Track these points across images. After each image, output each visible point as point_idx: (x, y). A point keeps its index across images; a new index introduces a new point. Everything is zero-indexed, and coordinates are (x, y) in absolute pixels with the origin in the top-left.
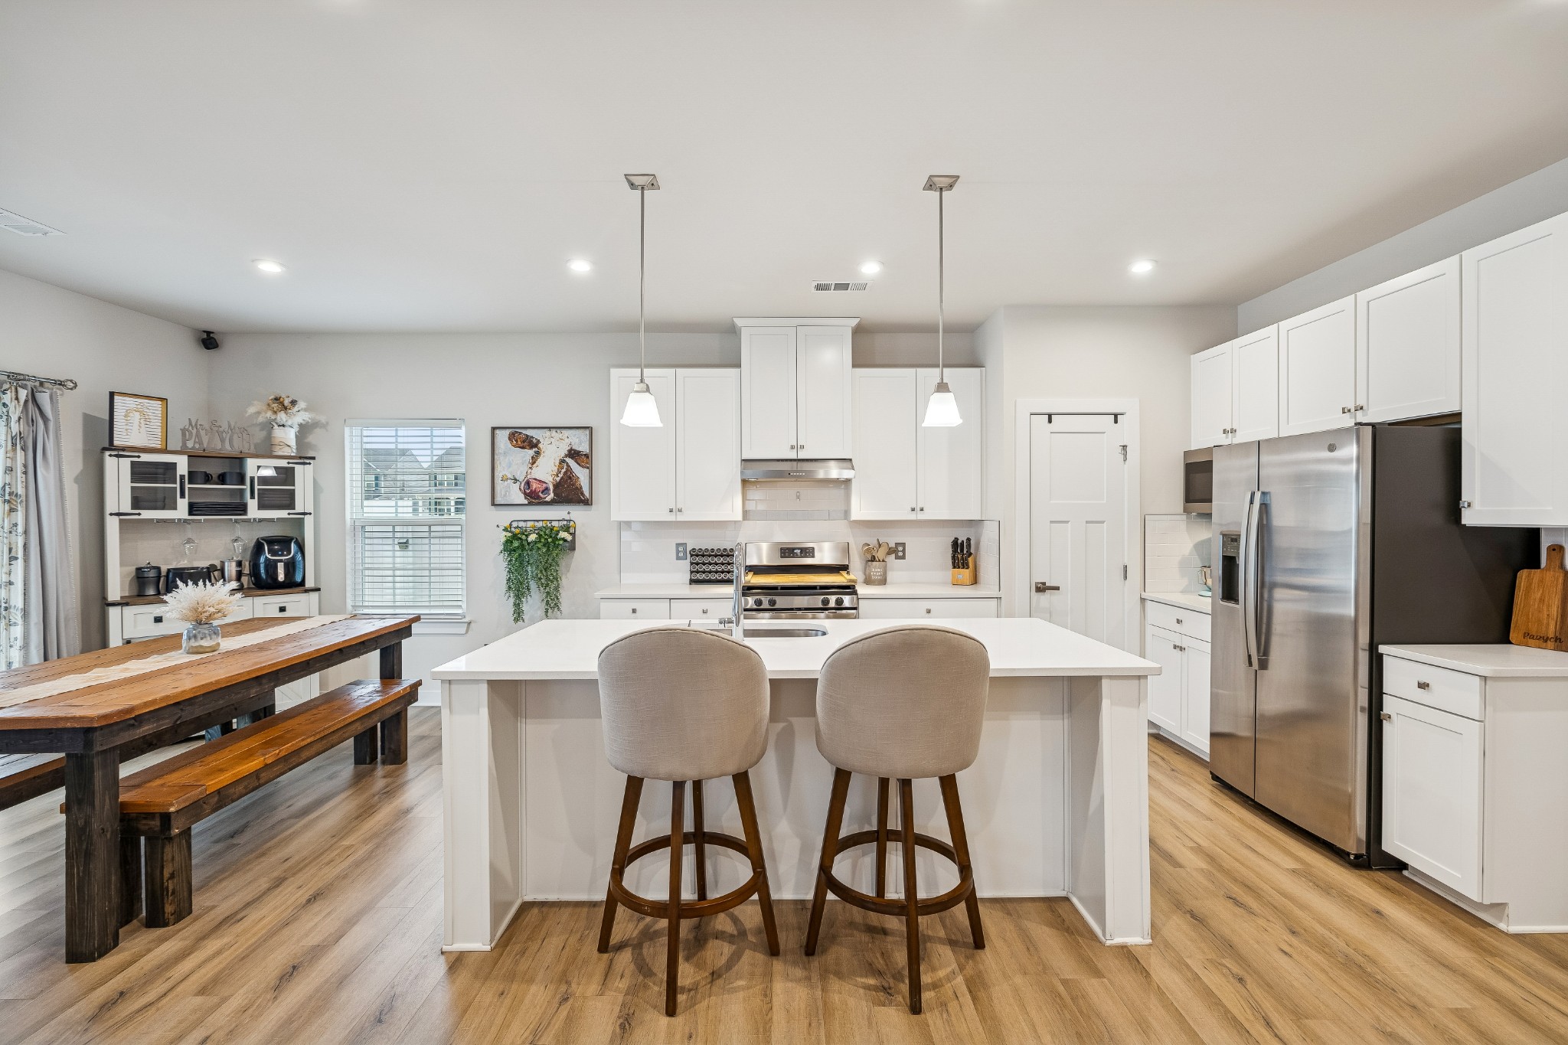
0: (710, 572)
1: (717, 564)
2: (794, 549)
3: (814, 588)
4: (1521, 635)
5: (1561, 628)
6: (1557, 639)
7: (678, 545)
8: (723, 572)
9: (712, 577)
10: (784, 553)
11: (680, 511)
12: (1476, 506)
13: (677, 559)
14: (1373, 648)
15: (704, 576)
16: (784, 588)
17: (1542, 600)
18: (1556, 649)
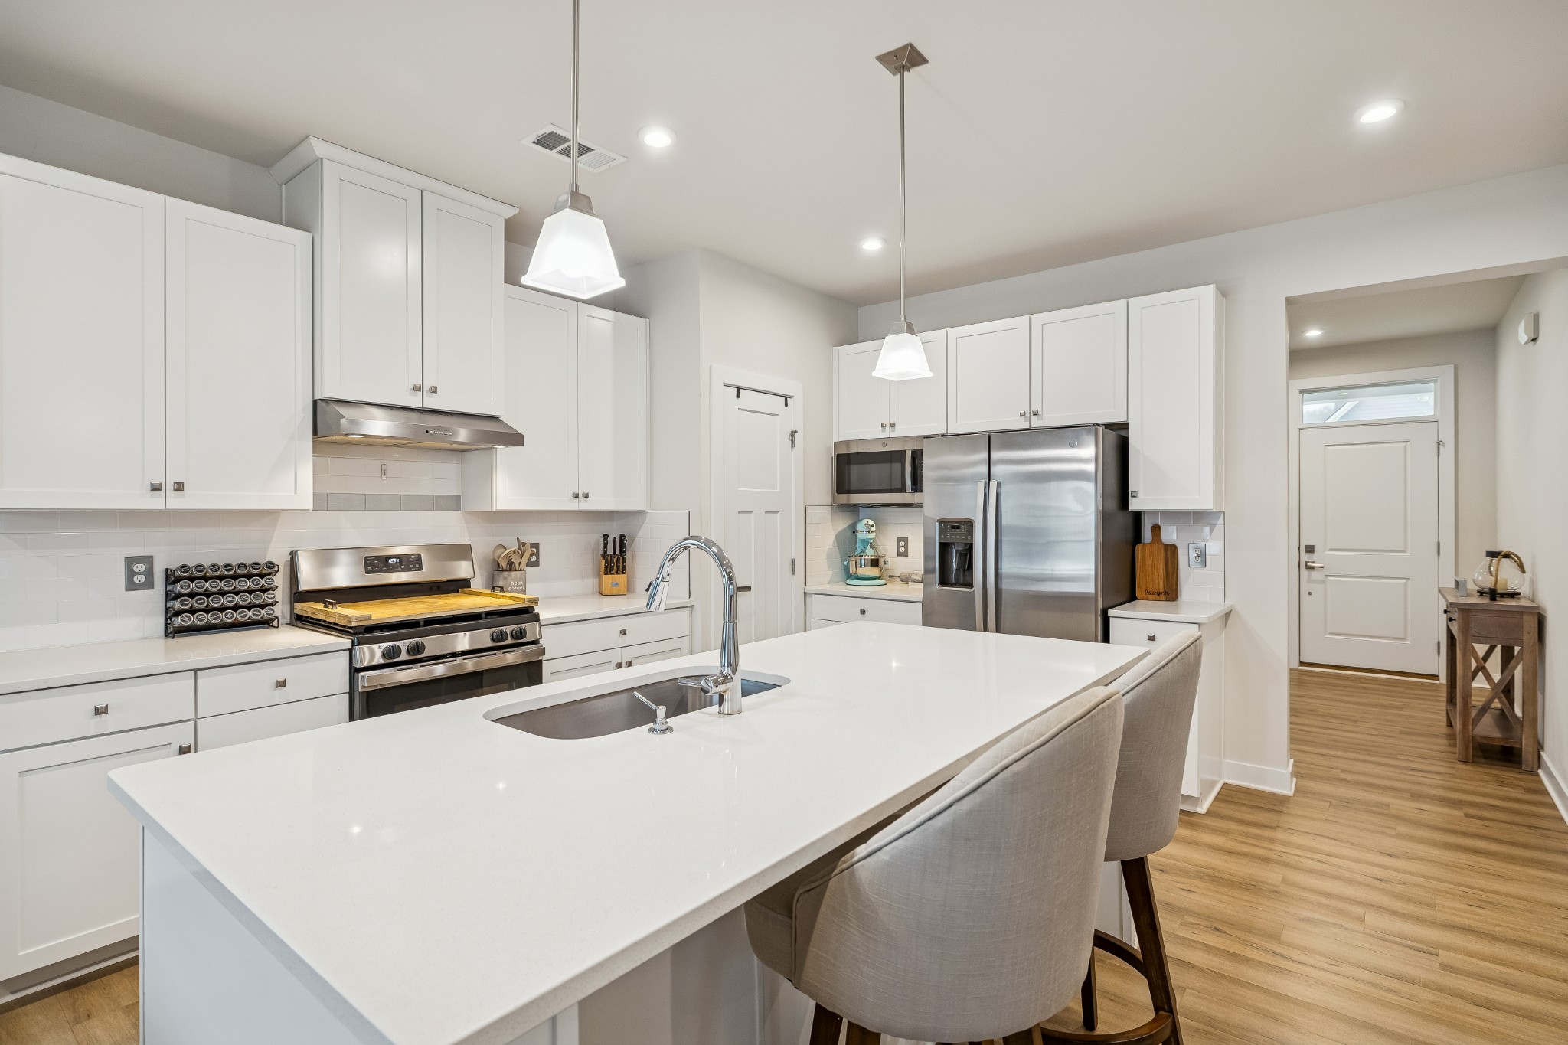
0: (222, 609)
1: (237, 593)
2: (388, 558)
3: (476, 616)
4: (1143, 593)
5: (1167, 584)
6: (1166, 593)
7: (130, 561)
8: (249, 607)
9: (224, 617)
10: (372, 566)
11: (179, 487)
12: (1141, 495)
13: (128, 589)
14: (1105, 612)
15: (207, 618)
16: (430, 622)
17: (1153, 566)
18: (1167, 600)
